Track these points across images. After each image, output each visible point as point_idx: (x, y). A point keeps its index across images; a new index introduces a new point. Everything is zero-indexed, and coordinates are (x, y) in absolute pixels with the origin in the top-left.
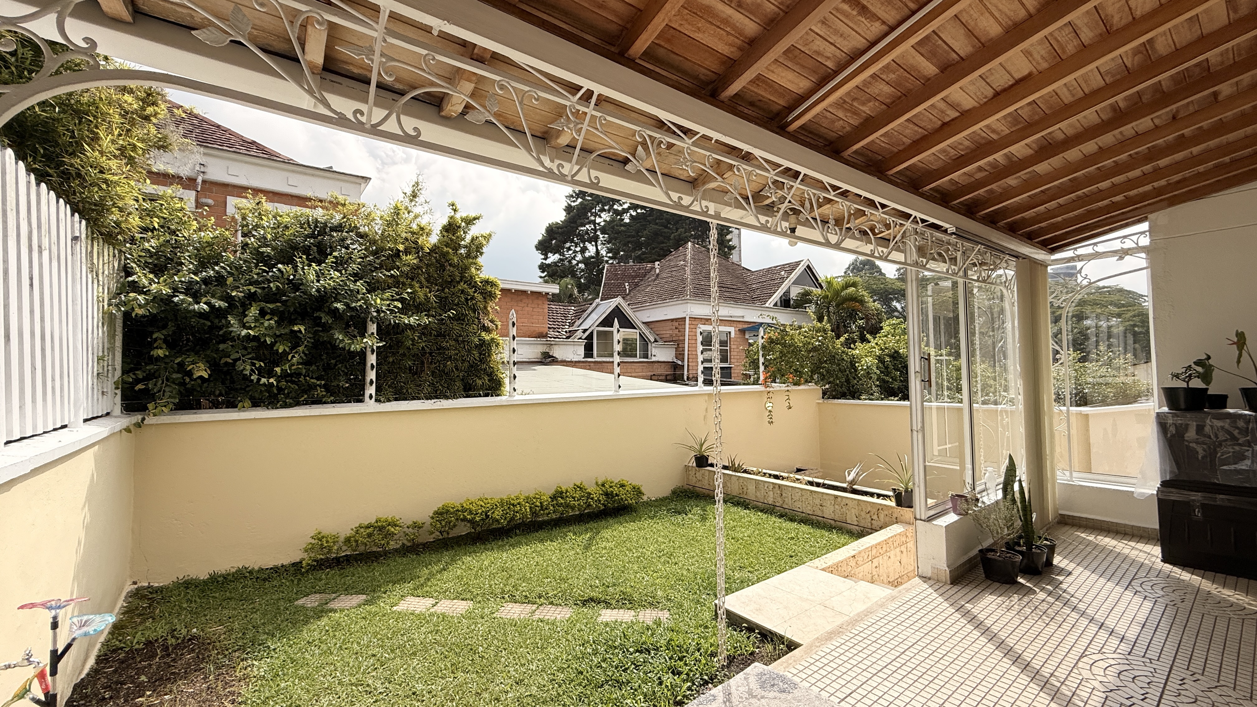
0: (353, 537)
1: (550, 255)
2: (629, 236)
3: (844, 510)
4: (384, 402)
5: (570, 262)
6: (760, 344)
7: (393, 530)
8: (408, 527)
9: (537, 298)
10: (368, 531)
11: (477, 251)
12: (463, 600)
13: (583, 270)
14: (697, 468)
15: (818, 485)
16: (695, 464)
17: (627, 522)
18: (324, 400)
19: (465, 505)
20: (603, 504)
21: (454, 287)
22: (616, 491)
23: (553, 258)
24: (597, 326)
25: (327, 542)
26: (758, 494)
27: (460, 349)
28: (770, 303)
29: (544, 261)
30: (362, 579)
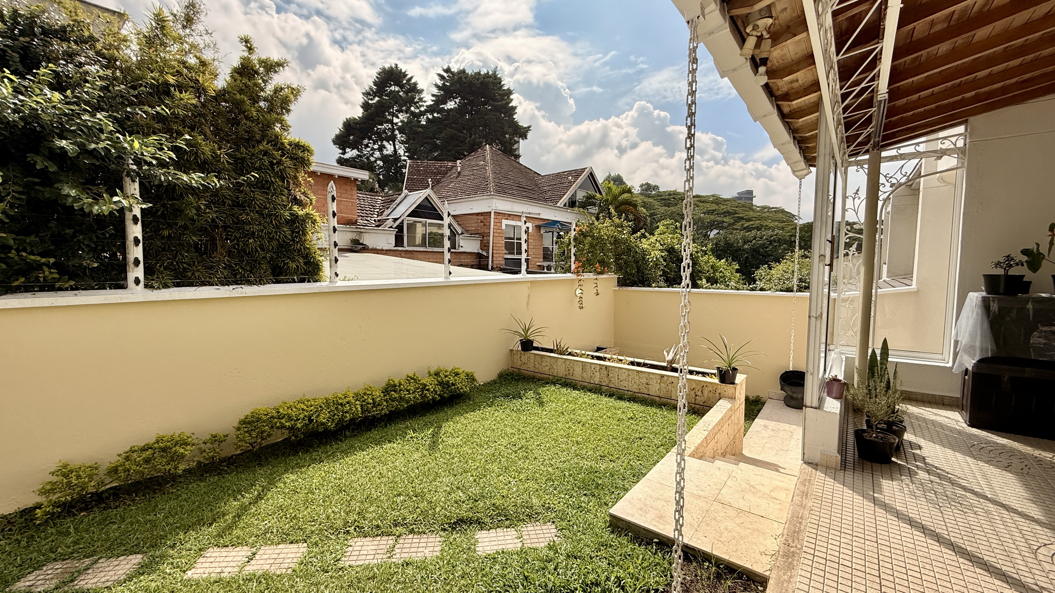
0: (121, 465)
1: (348, 150)
2: (426, 138)
3: (670, 387)
4: (159, 288)
5: (368, 158)
6: (572, 236)
7: (182, 451)
8: (205, 443)
9: (346, 184)
10: (144, 456)
11: (282, 108)
12: (292, 543)
13: (381, 167)
14: (522, 352)
15: (639, 364)
16: (520, 348)
17: (467, 413)
18: (58, 285)
19: (281, 410)
20: (439, 395)
21: (254, 147)
22: (452, 380)
23: (351, 153)
24: (408, 216)
25: (78, 477)
26: (585, 375)
27: (266, 224)
28: (561, 203)
29: (342, 156)
30: (136, 526)
